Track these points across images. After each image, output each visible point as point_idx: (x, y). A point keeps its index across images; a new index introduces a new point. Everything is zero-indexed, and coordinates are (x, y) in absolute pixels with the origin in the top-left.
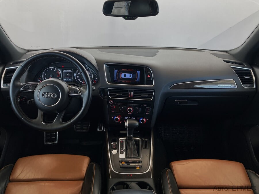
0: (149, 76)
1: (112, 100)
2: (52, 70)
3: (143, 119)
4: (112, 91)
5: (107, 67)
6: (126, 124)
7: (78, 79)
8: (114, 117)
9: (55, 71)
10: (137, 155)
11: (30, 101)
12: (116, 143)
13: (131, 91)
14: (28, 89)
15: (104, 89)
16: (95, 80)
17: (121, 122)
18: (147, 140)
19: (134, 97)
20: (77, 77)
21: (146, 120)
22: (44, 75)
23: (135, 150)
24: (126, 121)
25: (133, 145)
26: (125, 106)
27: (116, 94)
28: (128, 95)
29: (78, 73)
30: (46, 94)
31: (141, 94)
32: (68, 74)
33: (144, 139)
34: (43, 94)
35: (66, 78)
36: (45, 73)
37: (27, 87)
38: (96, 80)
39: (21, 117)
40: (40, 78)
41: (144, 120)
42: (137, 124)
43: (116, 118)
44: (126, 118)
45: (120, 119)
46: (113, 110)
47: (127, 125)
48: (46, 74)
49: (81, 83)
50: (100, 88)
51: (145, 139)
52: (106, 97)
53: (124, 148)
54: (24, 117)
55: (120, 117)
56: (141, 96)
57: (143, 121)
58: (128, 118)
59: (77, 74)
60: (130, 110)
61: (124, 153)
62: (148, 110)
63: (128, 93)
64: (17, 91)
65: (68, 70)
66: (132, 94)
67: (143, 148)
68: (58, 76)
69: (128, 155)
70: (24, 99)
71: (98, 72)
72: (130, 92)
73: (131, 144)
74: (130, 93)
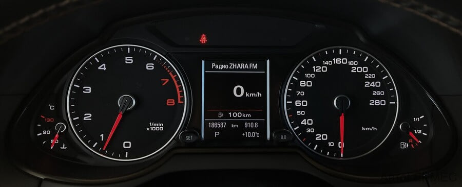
2: (129, 60)
7: (302, 118)
9: (150, 67)
16: (414, 126)
20: (293, 109)
22: (77, 93)
29: (303, 84)
32: (239, 91)
35: (226, 116)
36: (82, 81)
38: (419, 125)
40: (49, 114)
48: (88, 90)
49: (322, 144)
59: (295, 86)
65: (236, 62)
68: (170, 102)
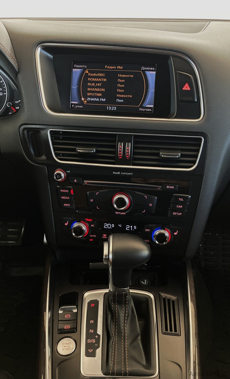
0: (186, 87)
1: (64, 167)
3: (162, 231)
4: (64, 139)
5: (48, 58)
6: (106, 252)
8: (71, 223)
10: (144, 363)
12: (75, 311)
13: (125, 139)
15: (37, 131)
17: (93, 238)
18: (174, 298)
19: (135, 159)
21: (171, 234)
23: (137, 337)
24: (107, 240)
25: (129, 318)
26: (105, 188)
27: (74, 150)
28: (115, 152)
31: (158, 149)
33: (163, 295)
41: (167, 234)
42: (145, 252)
43: (76, 225)
44: (107, 226)
45: (89, 228)
46: (66, 201)
47: (111, 256)
50: (25, 129)
51: (169, 296)
52: (44, 157)
53: (100, 331)
55: (90, 223)
56: (158, 154)
57: (161, 237)
58: (113, 226)
60: (121, 202)
61: (99, 351)
62: (180, 203)
63: (115, 147)
66: (129, 147)
67: (164, 331)
69: (111, 363)
71: (16, 74)
72: (121, 142)
73: (122, 315)
74: (120, 146)
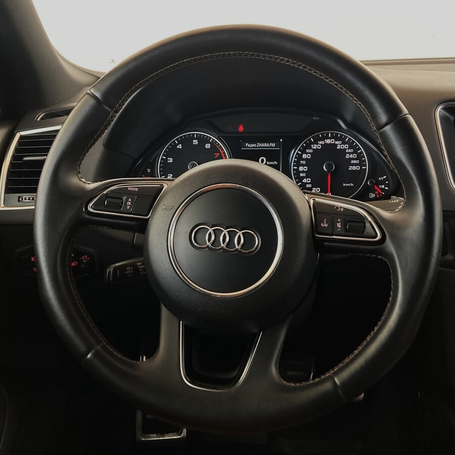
9: (208, 146)
11: (116, 268)
14: (118, 207)
16: (379, 183)
20: (297, 172)
22: (165, 162)
29: (304, 156)
30: (211, 230)
34: (195, 234)
36: (167, 155)
37: (114, 200)
38: (383, 182)
39: (82, 348)
48: (171, 160)
54: (98, 347)
59: (299, 158)
64: (69, 215)
70: (85, 258)
